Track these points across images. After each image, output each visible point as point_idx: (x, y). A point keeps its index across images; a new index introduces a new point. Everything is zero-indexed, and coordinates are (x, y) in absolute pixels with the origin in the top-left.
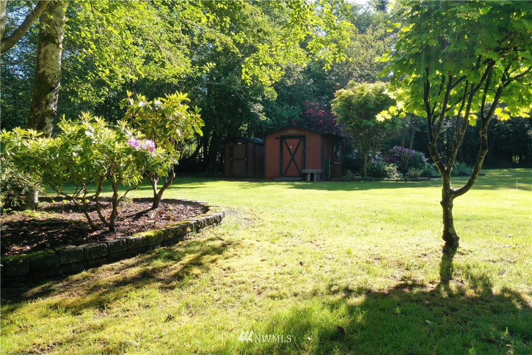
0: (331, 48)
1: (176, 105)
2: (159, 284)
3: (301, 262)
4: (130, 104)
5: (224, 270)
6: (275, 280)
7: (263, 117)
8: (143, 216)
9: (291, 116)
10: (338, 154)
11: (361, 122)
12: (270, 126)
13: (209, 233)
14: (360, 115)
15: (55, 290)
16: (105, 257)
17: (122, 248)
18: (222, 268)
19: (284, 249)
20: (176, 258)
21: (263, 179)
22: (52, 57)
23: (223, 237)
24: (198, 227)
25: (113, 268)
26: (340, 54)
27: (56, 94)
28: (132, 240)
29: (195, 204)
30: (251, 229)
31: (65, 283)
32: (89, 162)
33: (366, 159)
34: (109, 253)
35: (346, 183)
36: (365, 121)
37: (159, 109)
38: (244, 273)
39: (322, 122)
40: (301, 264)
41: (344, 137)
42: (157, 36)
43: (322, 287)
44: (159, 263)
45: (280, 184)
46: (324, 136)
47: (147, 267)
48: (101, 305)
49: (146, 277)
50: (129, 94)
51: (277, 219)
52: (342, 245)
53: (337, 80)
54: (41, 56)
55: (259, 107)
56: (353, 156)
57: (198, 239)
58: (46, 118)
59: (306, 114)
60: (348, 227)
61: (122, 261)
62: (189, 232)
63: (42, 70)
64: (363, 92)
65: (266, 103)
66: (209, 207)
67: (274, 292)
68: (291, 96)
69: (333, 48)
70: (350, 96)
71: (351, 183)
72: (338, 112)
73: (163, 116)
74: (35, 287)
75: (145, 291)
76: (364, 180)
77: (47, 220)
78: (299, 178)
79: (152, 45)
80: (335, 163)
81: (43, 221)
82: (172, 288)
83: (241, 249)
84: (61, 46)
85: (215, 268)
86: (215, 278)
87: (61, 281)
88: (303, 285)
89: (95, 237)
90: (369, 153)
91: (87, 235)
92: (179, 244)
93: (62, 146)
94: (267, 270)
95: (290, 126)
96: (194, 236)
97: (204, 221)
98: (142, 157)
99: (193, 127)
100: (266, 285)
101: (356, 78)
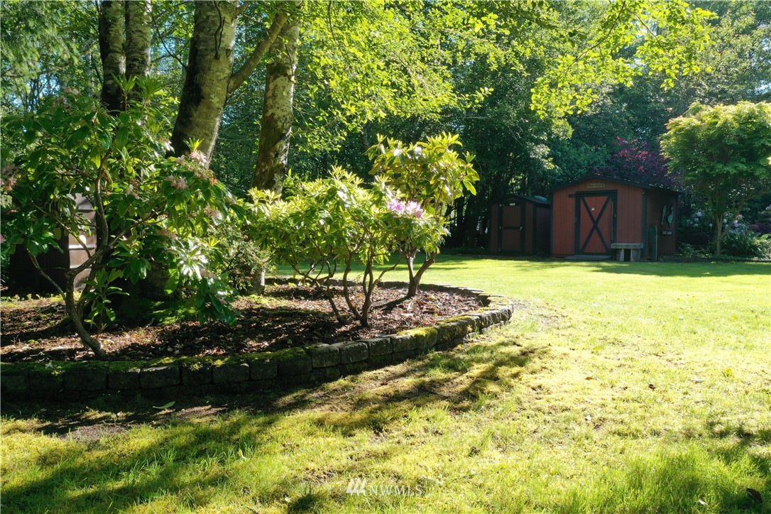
0: (676, 54)
1: (443, 151)
2: (445, 403)
3: (651, 385)
4: (381, 153)
5: (534, 389)
6: (615, 408)
7: (549, 165)
8: (396, 307)
9: (592, 162)
10: (670, 219)
11: (712, 168)
12: (559, 177)
13: (496, 334)
14: (710, 157)
15: (312, 401)
16: (365, 361)
17: (386, 350)
18: (529, 386)
19: (618, 363)
20: (460, 368)
21: (548, 257)
22: (282, 93)
23: (518, 342)
24: (481, 325)
25: (377, 377)
26: (690, 62)
27: (287, 142)
28: (398, 339)
29: (466, 293)
30: (555, 330)
31: (321, 393)
32: (341, 233)
33: (719, 226)
34: (369, 356)
35: (686, 265)
36: (720, 166)
37: (419, 158)
38: (565, 395)
39: (643, 169)
40: (651, 387)
41: (679, 193)
42: (406, 56)
43: (698, 425)
44: (438, 374)
45: (578, 266)
46: (648, 192)
47: (422, 378)
48: (377, 427)
49: (424, 393)
50: (380, 138)
51: (591, 317)
52: (712, 362)
53: (668, 103)
54: (270, 94)
55: (543, 150)
56: (695, 223)
57: (483, 343)
58: (275, 174)
59: (616, 157)
60: (713, 335)
61: (387, 368)
62: (469, 332)
63: (270, 112)
64: (716, 120)
65: (553, 143)
66: (487, 297)
67: (621, 428)
68: (591, 132)
69: (679, 53)
70: (694, 127)
71: (693, 264)
72: (671, 153)
73: (424, 167)
74: (285, 395)
75: (428, 411)
76: (716, 260)
77: (277, 308)
78: (607, 257)
79: (397, 69)
80: (664, 233)
81: (273, 310)
82: (466, 410)
83: (552, 360)
84: (293, 79)
85: (518, 385)
86: (522, 399)
87: (315, 390)
88: (665, 420)
89: (344, 334)
90: (724, 217)
91: (335, 330)
92: (456, 348)
93: (307, 211)
94: (598, 394)
95: (590, 177)
96: (477, 338)
97: (489, 317)
98: (407, 225)
99: (462, 182)
100: (604, 416)
101: (700, 98)
